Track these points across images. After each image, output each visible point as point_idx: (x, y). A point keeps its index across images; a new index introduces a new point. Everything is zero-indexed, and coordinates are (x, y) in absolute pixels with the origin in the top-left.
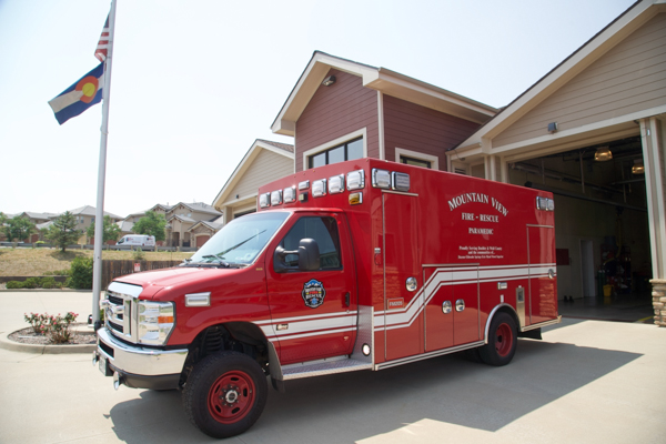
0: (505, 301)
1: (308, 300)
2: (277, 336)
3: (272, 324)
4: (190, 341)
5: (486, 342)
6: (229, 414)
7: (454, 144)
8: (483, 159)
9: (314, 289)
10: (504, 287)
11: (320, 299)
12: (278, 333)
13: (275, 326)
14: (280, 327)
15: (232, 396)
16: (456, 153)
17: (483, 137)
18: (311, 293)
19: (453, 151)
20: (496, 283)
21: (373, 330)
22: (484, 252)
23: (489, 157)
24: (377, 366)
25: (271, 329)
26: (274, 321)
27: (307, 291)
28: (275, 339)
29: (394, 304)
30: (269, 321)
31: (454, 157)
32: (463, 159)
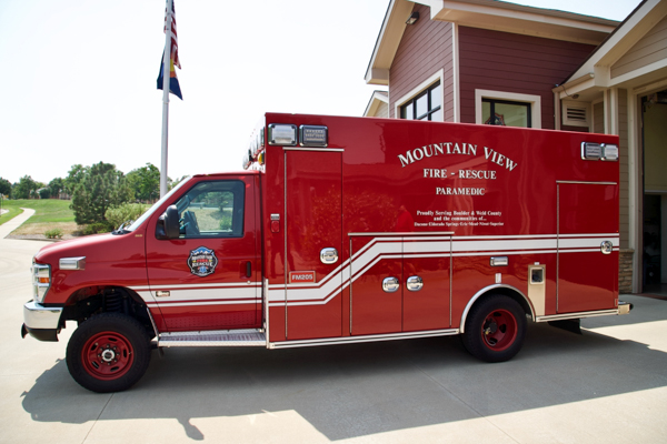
0: (502, 282)
1: (196, 268)
2: (156, 303)
3: (150, 290)
4: (63, 301)
5: (462, 331)
6: (107, 370)
7: (563, 78)
8: (601, 95)
9: (203, 257)
10: (504, 262)
11: (210, 268)
12: (158, 299)
13: (154, 293)
14: (160, 293)
15: (108, 355)
16: (565, 90)
17: (597, 65)
18: (198, 261)
19: (561, 87)
20: (488, 258)
21: (268, 305)
22: (463, 217)
23: (609, 91)
24: (272, 344)
25: (149, 295)
26: (152, 287)
27: (194, 258)
28: (155, 305)
29: (298, 277)
30: (147, 287)
31: (563, 95)
32: (576, 96)
